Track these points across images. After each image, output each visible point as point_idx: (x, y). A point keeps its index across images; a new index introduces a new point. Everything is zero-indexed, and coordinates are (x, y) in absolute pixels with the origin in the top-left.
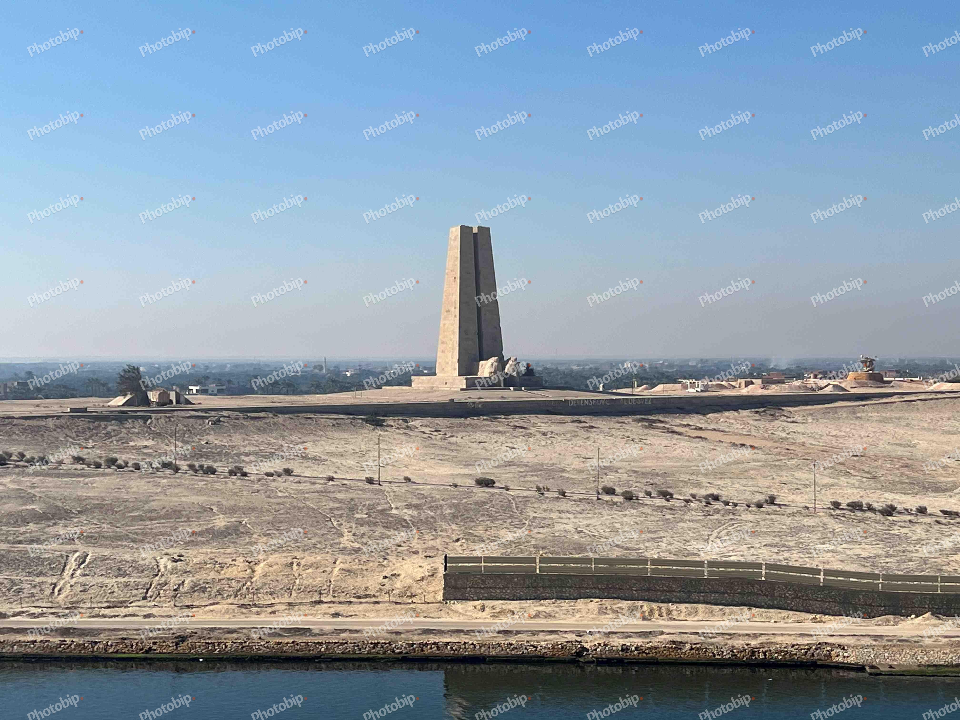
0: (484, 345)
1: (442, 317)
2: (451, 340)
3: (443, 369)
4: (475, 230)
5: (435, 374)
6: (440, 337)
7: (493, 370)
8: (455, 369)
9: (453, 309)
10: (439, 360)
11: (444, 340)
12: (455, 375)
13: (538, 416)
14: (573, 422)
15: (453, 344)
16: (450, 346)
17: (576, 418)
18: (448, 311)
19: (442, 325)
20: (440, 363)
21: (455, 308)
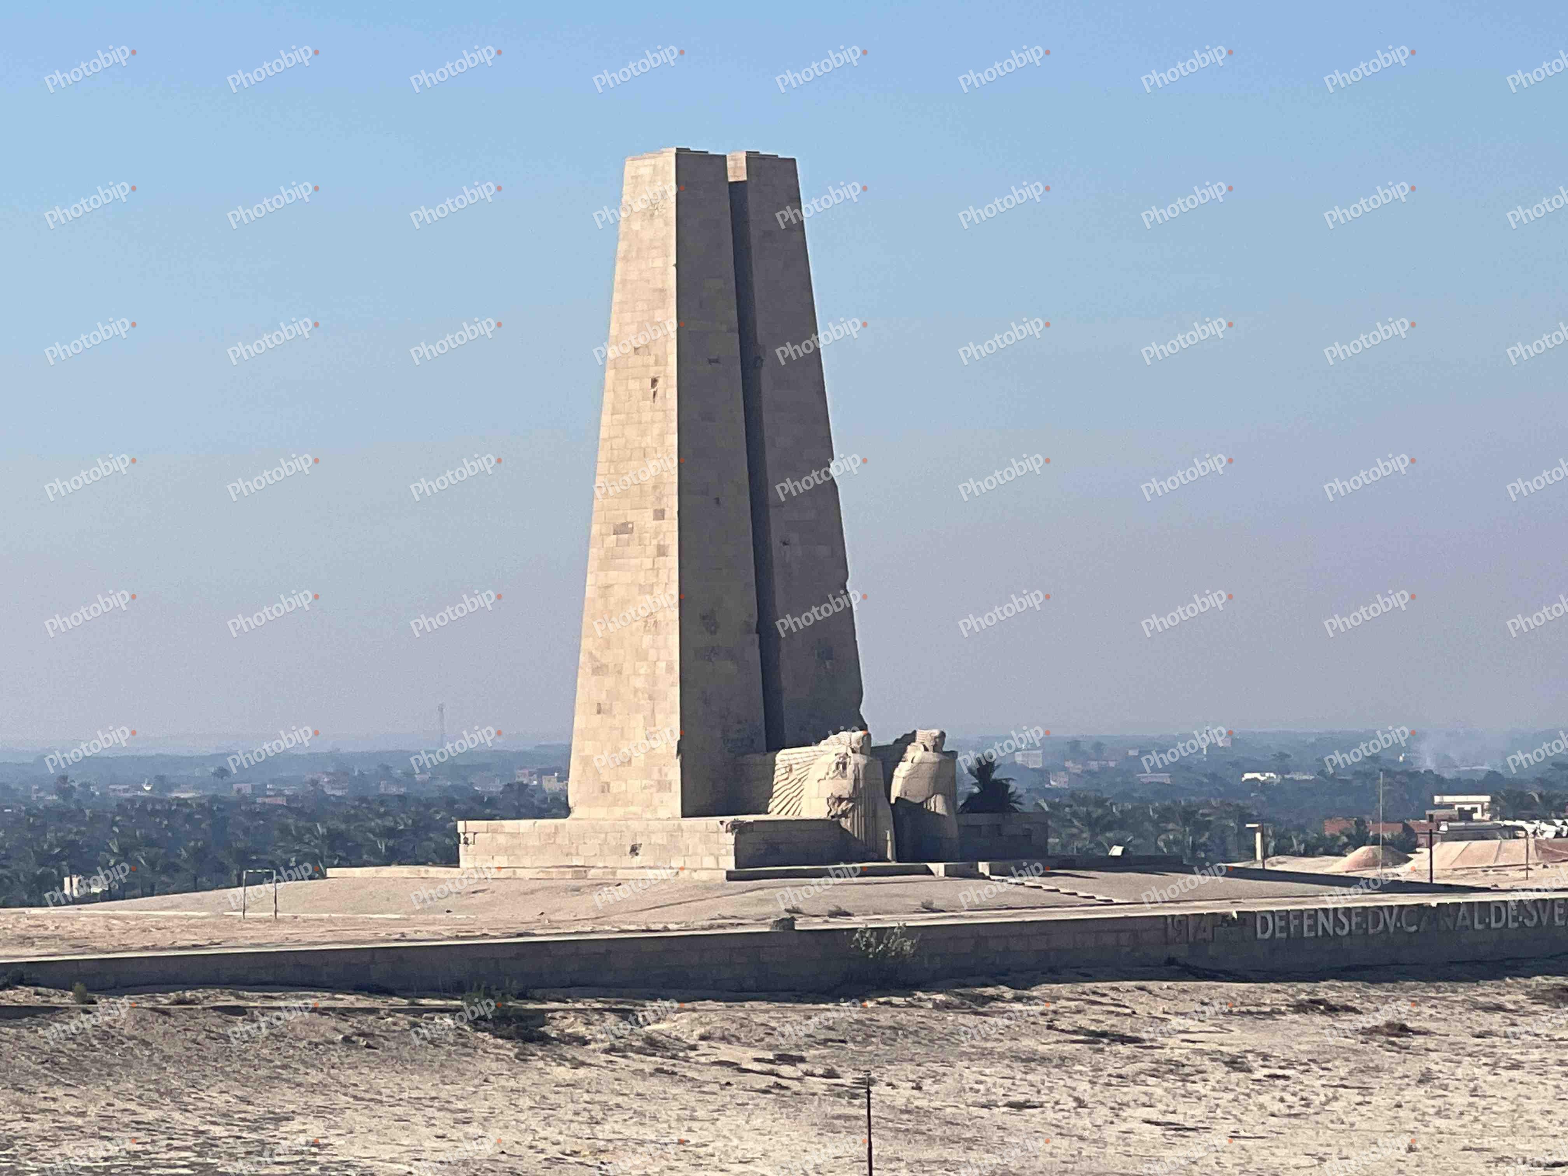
0: (786, 680)
1: (594, 552)
2: (641, 655)
3: (605, 788)
4: (737, 172)
5: (566, 811)
6: (586, 644)
7: (845, 787)
8: (663, 786)
9: (645, 519)
10: (580, 748)
11: (607, 658)
12: (663, 813)
13: (1152, 985)
14: (1300, 1008)
15: (653, 679)
16: (639, 683)
17: (1303, 991)
18: (623, 529)
19: (590, 592)
20: (586, 761)
21: (660, 515)
